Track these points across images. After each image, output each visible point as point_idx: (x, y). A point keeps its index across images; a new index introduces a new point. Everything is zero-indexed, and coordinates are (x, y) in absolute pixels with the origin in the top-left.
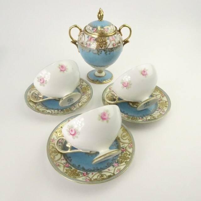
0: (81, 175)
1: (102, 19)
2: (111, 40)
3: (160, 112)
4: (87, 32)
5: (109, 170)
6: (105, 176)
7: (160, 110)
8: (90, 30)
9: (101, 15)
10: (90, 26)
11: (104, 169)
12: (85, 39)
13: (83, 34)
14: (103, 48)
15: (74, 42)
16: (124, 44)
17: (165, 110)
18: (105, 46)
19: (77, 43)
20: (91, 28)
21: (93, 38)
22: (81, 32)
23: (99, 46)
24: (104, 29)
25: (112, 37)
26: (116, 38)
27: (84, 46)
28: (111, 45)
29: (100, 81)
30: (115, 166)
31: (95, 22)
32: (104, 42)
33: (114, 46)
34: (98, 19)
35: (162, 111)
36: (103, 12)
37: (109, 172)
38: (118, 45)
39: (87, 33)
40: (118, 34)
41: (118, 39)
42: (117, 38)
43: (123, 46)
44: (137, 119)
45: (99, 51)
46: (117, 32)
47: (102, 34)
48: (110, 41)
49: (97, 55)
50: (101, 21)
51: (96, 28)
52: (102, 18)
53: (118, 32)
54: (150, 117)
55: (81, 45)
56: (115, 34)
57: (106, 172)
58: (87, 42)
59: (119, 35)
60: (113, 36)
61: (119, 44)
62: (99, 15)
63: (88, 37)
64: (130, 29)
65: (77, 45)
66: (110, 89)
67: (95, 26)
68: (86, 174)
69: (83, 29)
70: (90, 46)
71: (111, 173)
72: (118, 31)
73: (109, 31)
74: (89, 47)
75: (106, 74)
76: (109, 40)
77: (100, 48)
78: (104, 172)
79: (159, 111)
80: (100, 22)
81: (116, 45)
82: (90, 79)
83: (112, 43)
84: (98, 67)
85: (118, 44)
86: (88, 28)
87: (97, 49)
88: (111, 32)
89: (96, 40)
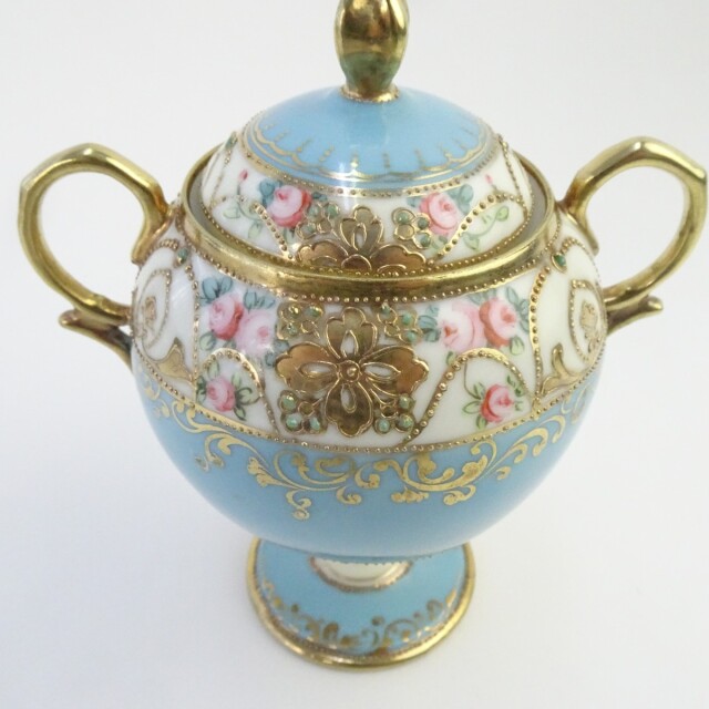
50: (370, 98)
81: (514, 404)
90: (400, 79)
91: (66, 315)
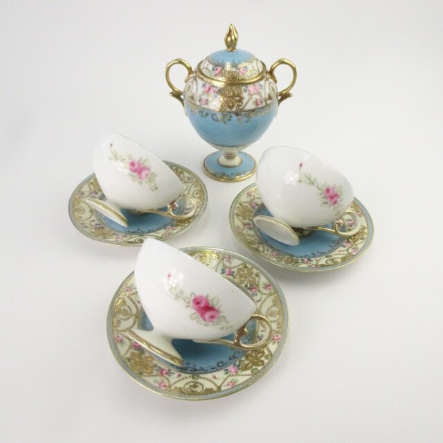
0: (155, 373)
1: (234, 48)
2: (252, 92)
3: (347, 250)
4: (203, 74)
5: (215, 377)
6: (200, 387)
7: (349, 245)
8: (209, 70)
9: (231, 40)
10: (208, 61)
11: (206, 372)
12: (198, 89)
13: (195, 79)
14: (234, 109)
15: (177, 95)
16: (280, 101)
17: (360, 246)
18: (238, 106)
19: (182, 97)
20: (210, 67)
21: (215, 89)
22: (190, 74)
23: (226, 106)
24: (237, 69)
25: (254, 86)
26: (262, 89)
27: (195, 104)
28: (251, 102)
29: (228, 176)
30: (229, 373)
31: (220, 53)
32: (237, 96)
33: (257, 104)
34: (226, 48)
35: (354, 249)
36: (237, 33)
37: (212, 382)
38: (266, 104)
39: (202, 76)
40: (267, 79)
41: (268, 91)
42: (266, 88)
43: (279, 103)
44: (297, 262)
45: (226, 115)
46: (265, 74)
47: (233, 78)
48: (249, 94)
49: (221, 124)
50: (232, 50)
51: (220, 66)
52: (235, 44)
53: (268, 76)
54: (327, 259)
55: (190, 102)
56: (261, 79)
57: (207, 379)
58: (200, 96)
59: (270, 83)
60: (257, 84)
61: (269, 102)
62: (229, 39)
63: (204, 85)
64: (294, 70)
65: (182, 101)
66: (248, 194)
67: (220, 61)
68: (166, 373)
69: (194, 69)
70: (207, 104)
71: (216, 385)
72: (267, 72)
73: (248, 74)
74: (205, 106)
75: (242, 162)
76: (247, 93)
77: (228, 110)
78: (204, 378)
79: (347, 247)
80: (230, 54)
81: (262, 102)
82: (208, 171)
83: (254, 99)
84: (224, 148)
85: (265, 100)
86: (205, 66)
87: (222, 111)
88: (252, 75)
89: (221, 92)
90: (237, 47)
91: (171, 93)
